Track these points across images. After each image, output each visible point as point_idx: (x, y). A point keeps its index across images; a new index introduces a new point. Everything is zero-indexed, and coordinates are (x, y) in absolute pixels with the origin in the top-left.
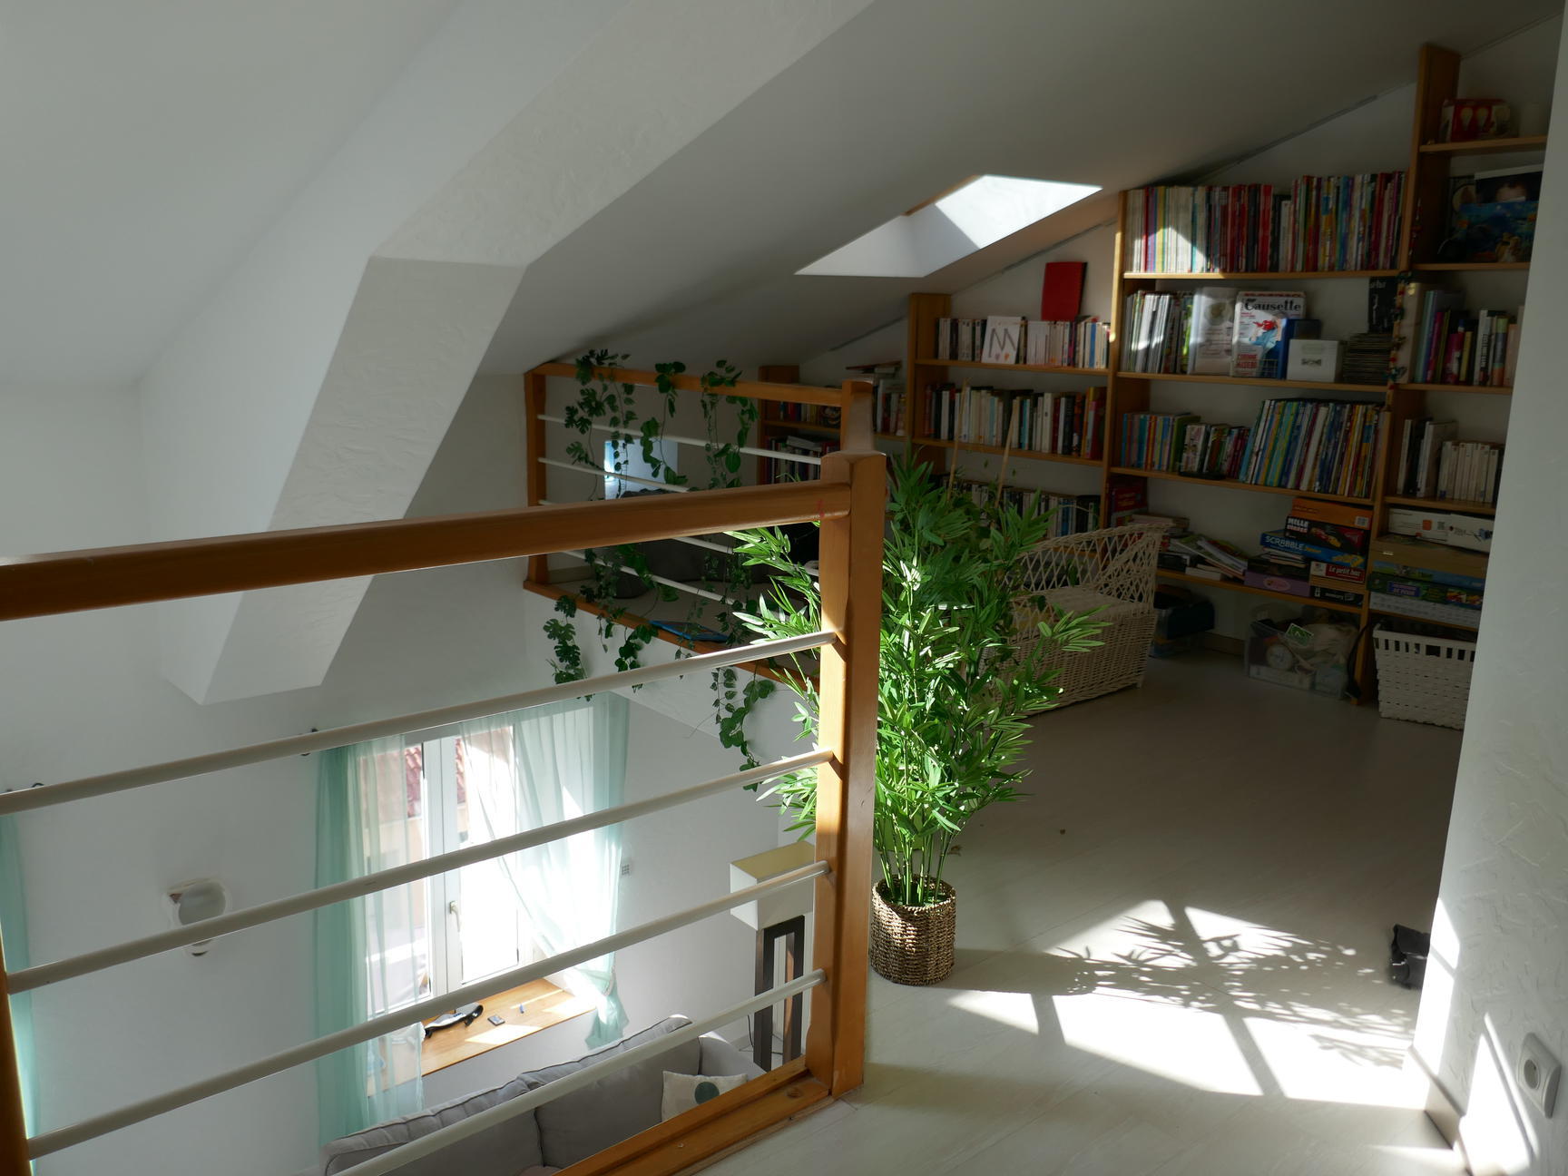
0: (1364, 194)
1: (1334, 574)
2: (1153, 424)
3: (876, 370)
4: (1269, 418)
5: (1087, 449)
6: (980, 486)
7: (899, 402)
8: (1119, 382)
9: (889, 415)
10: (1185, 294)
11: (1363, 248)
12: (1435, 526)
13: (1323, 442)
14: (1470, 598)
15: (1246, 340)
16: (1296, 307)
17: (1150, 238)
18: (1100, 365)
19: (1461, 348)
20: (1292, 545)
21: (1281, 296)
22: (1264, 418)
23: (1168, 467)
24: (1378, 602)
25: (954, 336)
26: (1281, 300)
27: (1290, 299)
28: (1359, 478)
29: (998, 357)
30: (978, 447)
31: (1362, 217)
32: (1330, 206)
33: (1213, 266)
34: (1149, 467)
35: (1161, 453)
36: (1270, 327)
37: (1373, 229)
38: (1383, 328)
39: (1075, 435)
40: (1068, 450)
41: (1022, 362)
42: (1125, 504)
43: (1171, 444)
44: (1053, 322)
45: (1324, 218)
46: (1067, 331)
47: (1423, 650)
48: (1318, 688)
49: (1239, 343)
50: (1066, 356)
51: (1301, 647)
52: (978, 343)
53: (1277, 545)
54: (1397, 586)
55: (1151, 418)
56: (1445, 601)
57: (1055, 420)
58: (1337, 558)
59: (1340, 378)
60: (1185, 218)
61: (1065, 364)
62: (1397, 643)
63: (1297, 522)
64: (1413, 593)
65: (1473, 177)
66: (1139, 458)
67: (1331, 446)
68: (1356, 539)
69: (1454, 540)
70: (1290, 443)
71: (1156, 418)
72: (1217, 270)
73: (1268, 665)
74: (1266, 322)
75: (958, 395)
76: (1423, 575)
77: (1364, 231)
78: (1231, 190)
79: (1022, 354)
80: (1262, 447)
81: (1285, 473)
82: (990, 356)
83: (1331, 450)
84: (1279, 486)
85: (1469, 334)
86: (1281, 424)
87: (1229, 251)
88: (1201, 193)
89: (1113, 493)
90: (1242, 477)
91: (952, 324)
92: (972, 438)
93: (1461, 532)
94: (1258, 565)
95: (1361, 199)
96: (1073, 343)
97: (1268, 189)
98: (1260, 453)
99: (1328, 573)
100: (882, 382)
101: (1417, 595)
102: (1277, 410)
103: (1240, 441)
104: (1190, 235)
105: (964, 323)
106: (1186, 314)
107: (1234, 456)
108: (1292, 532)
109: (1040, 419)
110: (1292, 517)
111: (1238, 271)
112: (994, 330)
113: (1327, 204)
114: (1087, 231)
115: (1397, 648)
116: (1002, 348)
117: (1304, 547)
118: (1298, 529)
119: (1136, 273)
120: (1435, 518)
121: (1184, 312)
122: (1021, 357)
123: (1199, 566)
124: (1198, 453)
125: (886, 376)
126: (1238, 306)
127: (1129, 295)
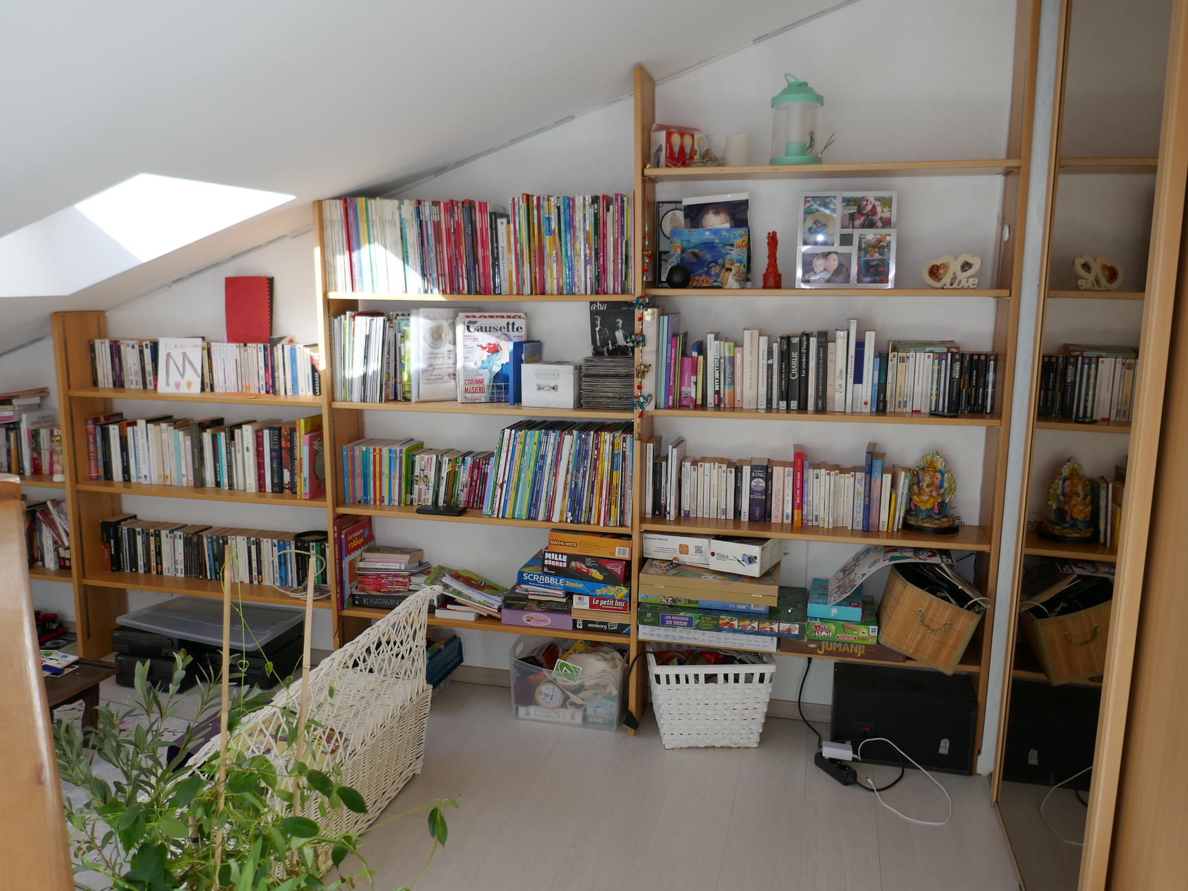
0: (587, 216)
1: (598, 606)
2: (378, 456)
3: (15, 402)
4: (511, 448)
5: (303, 487)
6: (171, 532)
7: (52, 441)
8: (333, 412)
9: (39, 454)
10: (397, 315)
11: (591, 271)
12: (692, 550)
13: (570, 471)
14: (742, 623)
15: (471, 365)
16: (517, 329)
17: (355, 255)
18: (305, 392)
19: (695, 372)
20: (552, 580)
21: (502, 317)
22: (505, 448)
23: (400, 502)
24: (647, 633)
25: (117, 360)
26: (503, 322)
27: (511, 321)
28: (613, 507)
29: (177, 385)
30: (165, 489)
31: (587, 240)
32: (553, 228)
33: (431, 287)
34: (378, 503)
35: (391, 486)
36: (494, 350)
37: (599, 252)
38: (608, 350)
39: (285, 470)
40: (279, 488)
41: (208, 389)
42: (354, 544)
43: (400, 476)
44: (242, 344)
45: (547, 240)
46: (261, 355)
47: (702, 679)
48: (590, 720)
49: (464, 367)
50: (263, 383)
51: (572, 683)
52: (149, 368)
53: (536, 582)
54: (669, 617)
55: (375, 450)
56: (718, 629)
57: (259, 454)
58: (602, 591)
59: (579, 405)
60: (393, 234)
61: (263, 392)
62: (677, 677)
63: (555, 556)
64: (686, 624)
65: (681, 202)
66: (366, 493)
67: (580, 475)
68: (619, 570)
69: (716, 565)
70: (535, 474)
71: (381, 451)
72: (436, 290)
73: (537, 704)
74: (489, 344)
75: (129, 429)
76: (690, 602)
77: (591, 253)
78: (442, 204)
79: (207, 380)
80: (506, 479)
81: (533, 504)
82: (168, 384)
83: (581, 479)
84: (529, 518)
85: (701, 358)
86: (523, 454)
87: (447, 272)
88: (408, 208)
89: (343, 536)
90: (486, 509)
91: (111, 347)
92: (155, 479)
93: (723, 557)
94: (514, 601)
95: (585, 221)
96: (270, 368)
97: (483, 206)
98: (505, 485)
99: (592, 606)
100: (24, 416)
101: (690, 624)
102: (519, 440)
103: (476, 471)
104: (400, 253)
105: (128, 345)
106: (403, 337)
107: (471, 485)
108: (550, 567)
109: (239, 456)
110: (548, 552)
111: (460, 293)
112: (168, 355)
113: (549, 225)
114: (270, 242)
115: (678, 680)
116: (182, 376)
117: (565, 583)
118: (557, 564)
119: (341, 292)
120: (692, 542)
121: (399, 335)
122: (207, 385)
123: (449, 606)
124: (431, 484)
125: (28, 409)
126: (460, 329)
127: (336, 317)
